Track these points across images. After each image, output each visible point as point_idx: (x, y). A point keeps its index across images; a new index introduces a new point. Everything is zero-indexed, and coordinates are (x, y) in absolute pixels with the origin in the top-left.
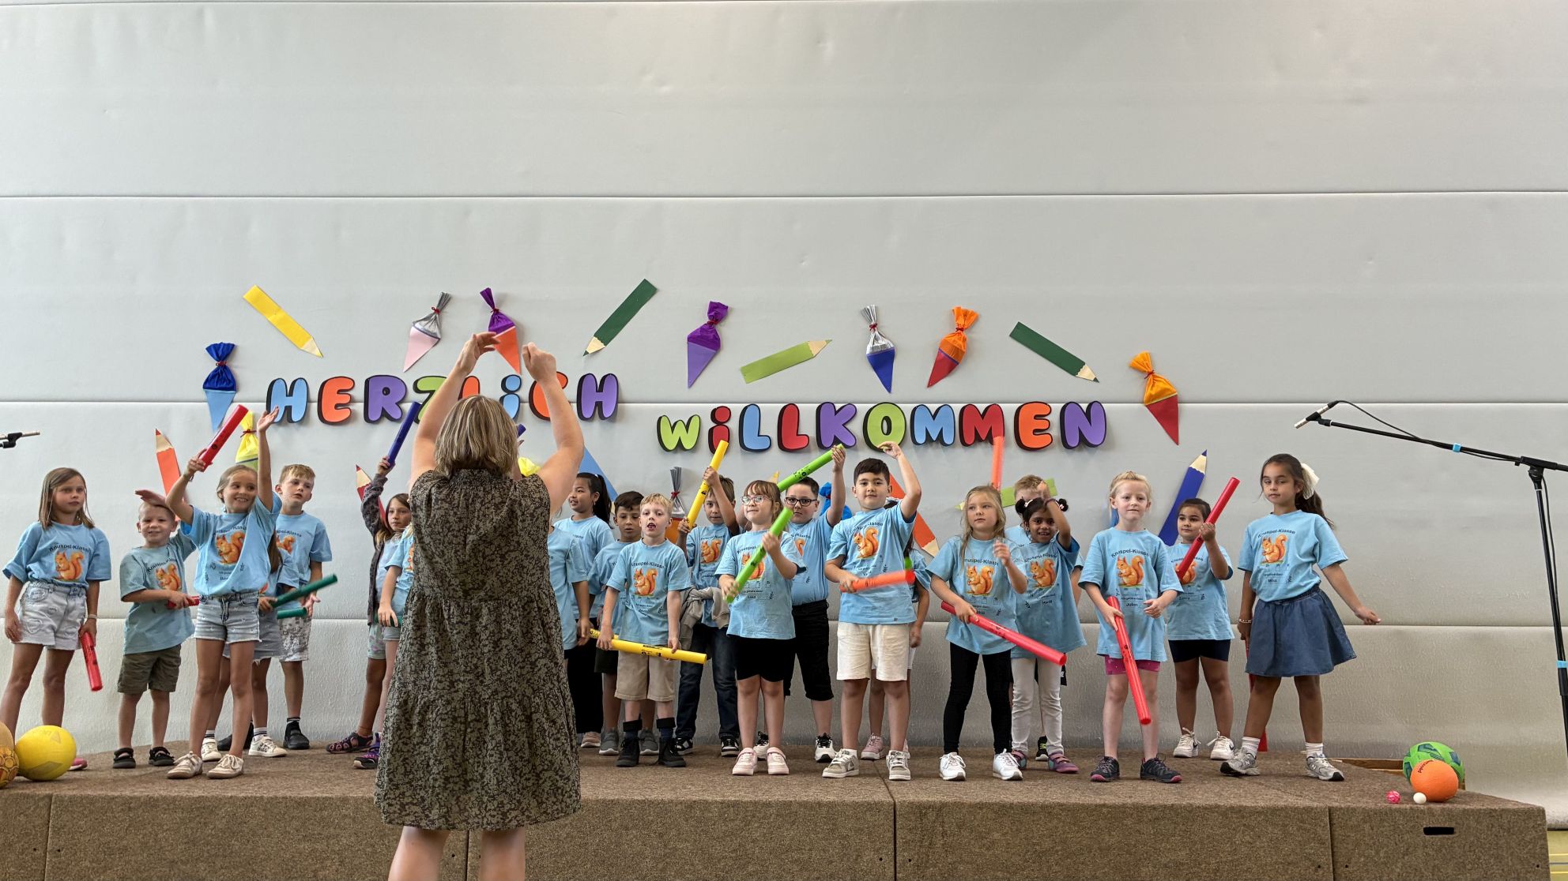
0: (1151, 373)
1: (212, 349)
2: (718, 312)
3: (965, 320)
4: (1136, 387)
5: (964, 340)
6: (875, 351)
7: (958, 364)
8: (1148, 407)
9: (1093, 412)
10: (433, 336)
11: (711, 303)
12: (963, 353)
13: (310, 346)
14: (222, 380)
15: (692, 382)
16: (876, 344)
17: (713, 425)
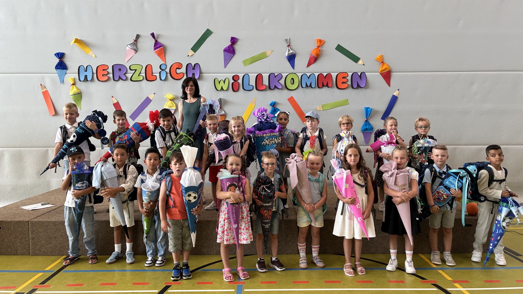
0: (383, 62)
1: (57, 54)
2: (234, 41)
3: (321, 43)
4: (377, 67)
5: (320, 50)
6: (289, 54)
7: (317, 59)
8: (381, 74)
9: (362, 76)
10: (135, 50)
11: (232, 37)
12: (319, 55)
13: (91, 53)
14: (62, 66)
15: (225, 66)
17: (233, 81)
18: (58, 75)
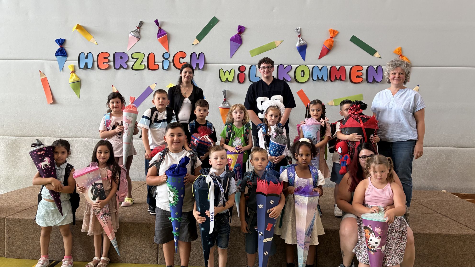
0: (402, 55)
1: (57, 41)
2: (241, 29)
3: (334, 33)
5: (333, 41)
6: (300, 45)
7: (330, 50)
9: (378, 70)
10: (138, 37)
11: (239, 26)
12: (332, 46)
15: (231, 56)
17: (239, 72)
18: (58, 61)
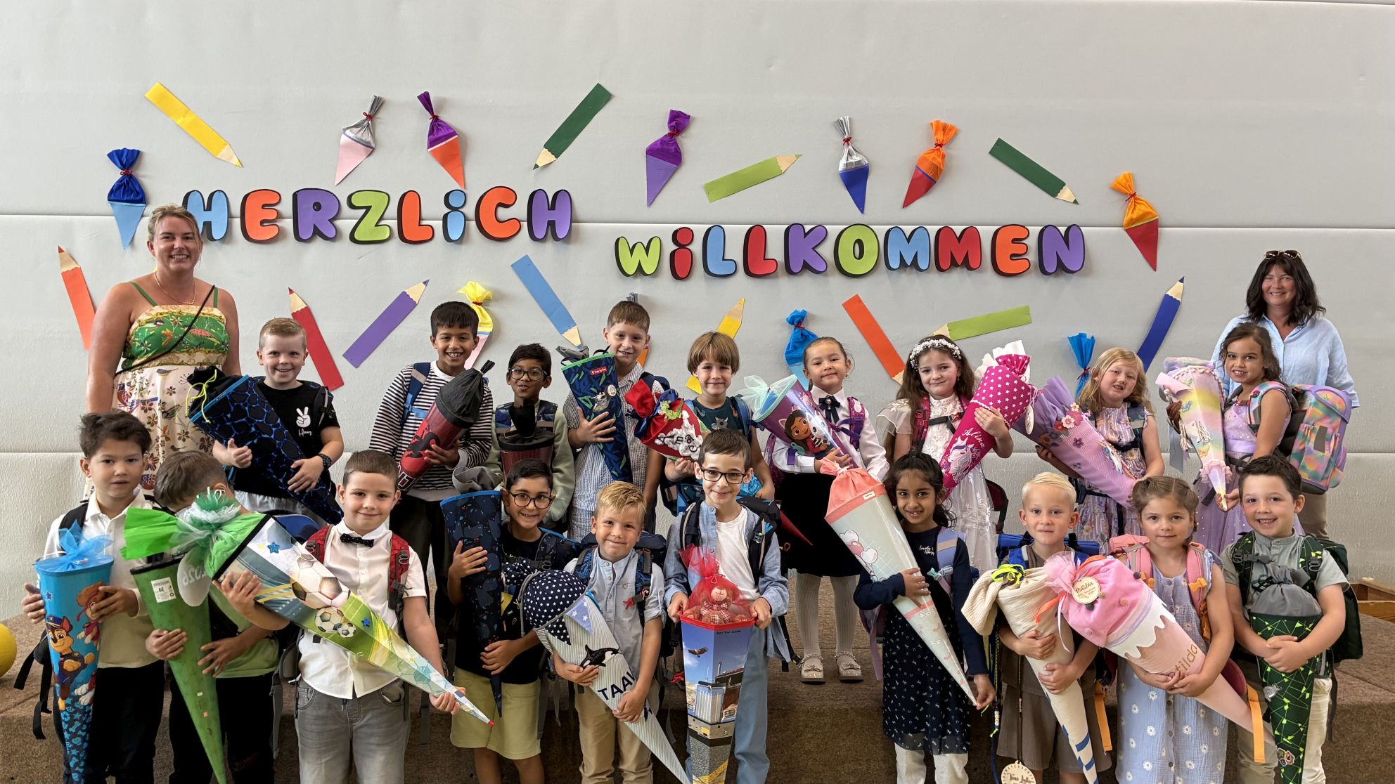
0: (1134, 195)
1: (115, 154)
2: (679, 122)
3: (944, 134)
4: (1117, 210)
5: (943, 157)
6: (849, 167)
7: (935, 182)
8: (1127, 231)
9: (1071, 236)
10: (367, 145)
11: (672, 112)
12: (941, 170)
13: (225, 153)
14: (129, 191)
15: (651, 199)
16: (850, 160)
17: (675, 247)
18: (117, 219)
